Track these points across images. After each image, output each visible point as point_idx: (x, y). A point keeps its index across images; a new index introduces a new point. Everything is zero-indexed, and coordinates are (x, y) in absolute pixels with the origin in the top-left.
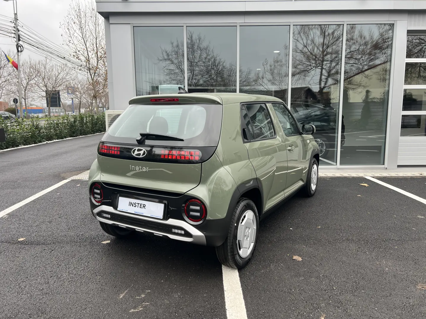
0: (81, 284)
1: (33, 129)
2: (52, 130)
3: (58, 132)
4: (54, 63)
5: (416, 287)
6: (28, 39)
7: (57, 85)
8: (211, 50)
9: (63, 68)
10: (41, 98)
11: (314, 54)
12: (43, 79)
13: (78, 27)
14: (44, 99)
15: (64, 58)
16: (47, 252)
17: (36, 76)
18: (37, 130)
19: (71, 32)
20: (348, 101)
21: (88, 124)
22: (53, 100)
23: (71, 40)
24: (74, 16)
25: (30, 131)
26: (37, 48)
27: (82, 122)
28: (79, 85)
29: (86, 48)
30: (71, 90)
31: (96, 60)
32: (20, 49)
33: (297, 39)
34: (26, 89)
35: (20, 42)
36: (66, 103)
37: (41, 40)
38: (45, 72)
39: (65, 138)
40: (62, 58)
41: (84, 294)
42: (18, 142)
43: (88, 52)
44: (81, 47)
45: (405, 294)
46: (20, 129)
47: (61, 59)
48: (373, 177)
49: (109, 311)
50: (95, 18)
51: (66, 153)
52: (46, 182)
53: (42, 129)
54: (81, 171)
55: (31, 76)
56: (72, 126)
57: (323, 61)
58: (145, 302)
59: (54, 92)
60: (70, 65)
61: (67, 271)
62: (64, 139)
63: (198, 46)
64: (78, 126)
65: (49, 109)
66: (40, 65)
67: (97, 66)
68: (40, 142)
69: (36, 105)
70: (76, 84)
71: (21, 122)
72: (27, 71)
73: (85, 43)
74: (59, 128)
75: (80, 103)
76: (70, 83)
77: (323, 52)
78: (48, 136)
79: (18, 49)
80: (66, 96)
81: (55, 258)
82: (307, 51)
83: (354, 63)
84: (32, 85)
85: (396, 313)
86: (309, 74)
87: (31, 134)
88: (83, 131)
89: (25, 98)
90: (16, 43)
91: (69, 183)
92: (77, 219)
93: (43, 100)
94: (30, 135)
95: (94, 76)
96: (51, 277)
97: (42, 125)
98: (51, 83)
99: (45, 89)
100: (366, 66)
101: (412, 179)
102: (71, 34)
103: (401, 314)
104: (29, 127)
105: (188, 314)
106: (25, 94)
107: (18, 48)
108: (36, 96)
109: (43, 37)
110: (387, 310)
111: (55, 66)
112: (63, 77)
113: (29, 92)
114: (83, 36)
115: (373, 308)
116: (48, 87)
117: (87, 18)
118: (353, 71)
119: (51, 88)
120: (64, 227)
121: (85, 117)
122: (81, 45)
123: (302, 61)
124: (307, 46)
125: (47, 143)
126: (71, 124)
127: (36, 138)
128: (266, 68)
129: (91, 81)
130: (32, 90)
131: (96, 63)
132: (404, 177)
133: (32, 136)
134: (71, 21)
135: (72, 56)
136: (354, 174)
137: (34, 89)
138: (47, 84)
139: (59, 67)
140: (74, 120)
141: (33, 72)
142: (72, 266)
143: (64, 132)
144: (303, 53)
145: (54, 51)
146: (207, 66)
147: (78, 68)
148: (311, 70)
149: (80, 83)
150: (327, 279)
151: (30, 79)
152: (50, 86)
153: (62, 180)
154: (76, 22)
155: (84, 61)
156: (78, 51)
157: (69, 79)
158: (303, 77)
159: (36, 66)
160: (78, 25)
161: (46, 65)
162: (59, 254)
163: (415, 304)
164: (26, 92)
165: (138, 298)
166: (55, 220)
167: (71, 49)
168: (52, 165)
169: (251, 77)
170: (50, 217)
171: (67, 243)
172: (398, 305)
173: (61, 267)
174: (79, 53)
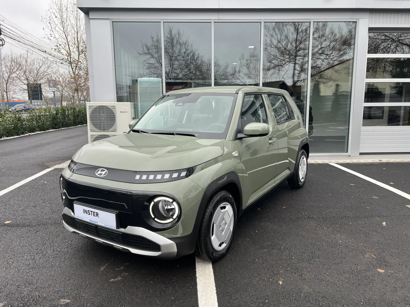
0: (65, 259)
1: (15, 121)
2: (35, 122)
3: (40, 124)
4: (35, 56)
5: (364, 256)
6: (9, 33)
7: (38, 78)
8: (190, 45)
9: (44, 61)
10: (22, 91)
11: (287, 49)
12: (25, 72)
13: (60, 21)
14: (25, 92)
15: (45, 51)
16: (33, 233)
17: (17, 70)
18: (19, 122)
19: (53, 26)
20: (319, 94)
21: (70, 116)
22: (35, 93)
24: (56, 10)
25: (12, 123)
26: (19, 42)
27: (64, 114)
29: (67, 42)
30: (53, 83)
31: (77, 53)
32: (1, 43)
33: (271, 34)
34: (7, 82)
36: (48, 96)
37: (22, 34)
38: (27, 66)
39: (48, 130)
40: (43, 52)
41: (68, 268)
43: (69, 46)
44: (62, 41)
45: (354, 262)
46: (3, 121)
48: (337, 164)
49: (91, 281)
50: (76, 13)
51: (48, 144)
52: (29, 171)
53: (24, 121)
54: (64, 161)
55: (12, 70)
56: (54, 118)
57: (296, 56)
58: (124, 273)
59: (35, 85)
60: (51, 59)
61: (52, 249)
62: (46, 131)
63: (177, 41)
64: (60, 118)
65: (31, 102)
66: (22, 59)
67: (79, 60)
68: (23, 133)
69: (17, 98)
70: (57, 77)
71: (3, 114)
72: (9, 64)
73: (66, 37)
74: (41, 120)
75: (62, 97)
76: (52, 76)
77: (296, 47)
78: (30, 127)
80: (47, 89)
81: (41, 238)
82: (281, 46)
83: (325, 59)
84: (13, 79)
85: (344, 277)
86: (283, 68)
87: (13, 126)
88: (65, 123)
89: (7, 91)
91: (52, 171)
92: (60, 204)
93: (25, 93)
94: (12, 127)
95: (76, 69)
96: (37, 254)
97: (24, 117)
98: (33, 76)
99: (27, 82)
100: (336, 62)
101: (372, 164)
102: (52, 28)
103: (349, 278)
104: (11, 119)
106: (7, 87)
108: (18, 89)
109: (24, 31)
110: (337, 274)
111: (36, 59)
112: (45, 71)
113: (11, 86)
114: (65, 30)
115: (325, 273)
116: (30, 80)
117: (68, 12)
118: (324, 66)
119: (33, 82)
120: (48, 211)
121: (67, 109)
122: (62, 38)
123: (276, 56)
124: (281, 41)
125: (29, 134)
126: (53, 116)
127: (19, 130)
128: (242, 63)
129: (73, 74)
130: (13, 83)
131: (78, 57)
132: (365, 163)
133: (15, 128)
134: (53, 15)
135: (53, 50)
136: (320, 161)
137: (15, 82)
138: (28, 77)
139: (40, 60)
140: (56, 113)
141: (14, 66)
142: (56, 244)
143: (47, 124)
144: (277, 48)
145: (36, 45)
146: (186, 60)
147: (60, 62)
148: (284, 64)
149: (61, 77)
150: (288, 251)
151: (11, 73)
152: (32, 79)
153: (45, 169)
154: (57, 16)
155: (66, 55)
156: (60, 45)
157: (51, 72)
158: (278, 72)
159: (18, 60)
160: (59, 19)
161: (27, 58)
162: (44, 234)
163: (362, 269)
164: (8, 85)
165: (117, 270)
166: (39, 205)
167: (53, 43)
168: (36, 155)
169: (228, 71)
170: (34, 202)
171: (51, 225)
172: (347, 270)
173: (46, 245)
174: (60, 47)
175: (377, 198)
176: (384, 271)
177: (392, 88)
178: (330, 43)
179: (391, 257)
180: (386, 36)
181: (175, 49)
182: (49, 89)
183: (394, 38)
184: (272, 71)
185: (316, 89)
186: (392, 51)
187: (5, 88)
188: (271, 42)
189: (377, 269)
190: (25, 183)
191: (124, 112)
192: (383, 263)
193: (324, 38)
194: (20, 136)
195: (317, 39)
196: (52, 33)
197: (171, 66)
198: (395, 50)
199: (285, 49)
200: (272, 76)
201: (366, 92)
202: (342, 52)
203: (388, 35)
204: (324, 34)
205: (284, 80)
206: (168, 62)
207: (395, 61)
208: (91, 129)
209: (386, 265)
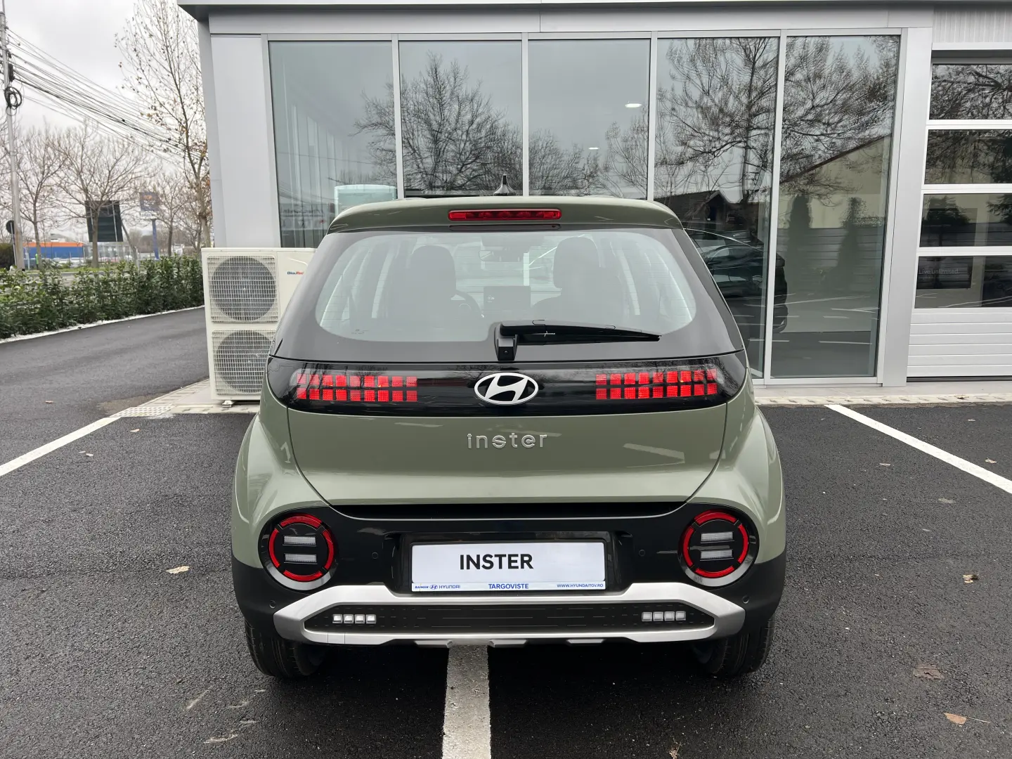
0: (98, 675)
1: (44, 295)
2: (94, 297)
3: (108, 301)
4: (103, 134)
5: (910, 673)
6: (33, 75)
7: (112, 187)
9: (126, 146)
10: (74, 220)
11: (726, 110)
12: (79, 173)
13: (160, 46)
14: (82, 221)
15: (124, 121)
16: (29, 597)
17: (60, 167)
18: (55, 297)
19: (143, 58)
20: (808, 225)
21: (183, 282)
22: (104, 224)
23: (143, 77)
24: (151, 18)
25: (36, 299)
26: (57, 97)
27: (168, 277)
28: (168, 188)
29: (179, 98)
30: (150, 200)
32: (13, 101)
33: (686, 73)
34: (36, 198)
35: (15, 84)
36: (139, 233)
37: (65, 79)
38: (84, 158)
39: (127, 316)
40: (119, 122)
41: (100, 700)
42: (6, 327)
43: (185, 107)
44: (167, 94)
45: (883, 691)
46: (12, 295)
47: (118, 124)
48: (848, 406)
49: (154, 743)
51: (121, 352)
52: (56, 424)
53: (68, 294)
54: (149, 396)
55: (49, 167)
56: (143, 286)
57: (749, 128)
58: (247, 720)
59: (105, 205)
60: (143, 141)
61: (69, 644)
62: (123, 318)
63: (452, 93)
64: (159, 288)
65: (95, 246)
66: (71, 140)
68: (63, 325)
69: (65, 237)
70: (159, 184)
71: (13, 277)
72: (40, 153)
73: (177, 85)
74: (110, 292)
75: (171, 233)
76: (145, 182)
77: (749, 106)
78: (82, 310)
79: (8, 100)
80: (135, 215)
81: (47, 610)
82: (712, 104)
83: (822, 135)
84: (51, 189)
85: (853, 738)
86: (716, 160)
87: (39, 306)
88: (170, 300)
89: (35, 219)
90: (4, 85)
91: (113, 426)
92: (116, 514)
93: (80, 225)
94: (37, 310)
95: (200, 165)
96: (27, 658)
97: (66, 285)
98: (99, 183)
99: (84, 196)
100: (853, 141)
101: (939, 409)
102: (142, 63)
103: (867, 740)
104: (33, 289)
106: (35, 211)
107: (9, 96)
108: (63, 214)
109: (69, 70)
110: (834, 729)
111: (106, 142)
112: (128, 168)
113: (46, 206)
114: (173, 69)
115: (800, 726)
116: (91, 193)
118: (820, 152)
119: (98, 196)
120: (81, 535)
121: (175, 265)
122: (168, 89)
123: (699, 128)
124: (710, 92)
125: (80, 328)
126: (142, 282)
127: (54, 317)
128: (614, 146)
129: (193, 177)
130: (51, 200)
132: (921, 404)
133: (43, 311)
134: (143, 30)
135: (145, 117)
136: (803, 400)
137: (57, 197)
138: (88, 185)
139: (116, 143)
140: (148, 274)
141: (53, 157)
142: (83, 630)
143: (124, 302)
144: (702, 108)
145: (100, 104)
146: (474, 141)
147: (161, 146)
148: (720, 149)
149: (168, 183)
151: (45, 175)
152: (96, 189)
153: (97, 420)
154: (154, 33)
155: (176, 130)
156: (161, 105)
157: (143, 173)
158: (703, 169)
159: (62, 142)
160: (159, 42)
161: (85, 138)
162: (58, 602)
163: (904, 715)
164: (37, 204)
165: (231, 710)
166: (61, 517)
167: (144, 101)
168: (82, 382)
169: (580, 166)
170: (50, 510)
171: (83, 573)
172: (862, 717)
173: (57, 633)
174: (163, 109)
175: (950, 502)
176: (965, 719)
177: (993, 208)
178: (837, 95)
179: (985, 676)
180: (979, 75)
181: (446, 113)
182: (138, 213)
183: (1000, 81)
184: (689, 166)
185: (799, 212)
186: (993, 113)
187: (32, 212)
188: (686, 93)
189: (946, 714)
191: (298, 273)
192: (963, 696)
193: (819, 83)
194: (57, 332)
195: (803, 84)
196: (141, 75)
198: (1002, 113)
199: (721, 110)
200: (689, 180)
201: (925, 218)
202: (866, 118)
203: (984, 74)
204: (822, 70)
205: (716, 188)
207: (1002, 138)
208: (213, 318)
209: (971, 704)
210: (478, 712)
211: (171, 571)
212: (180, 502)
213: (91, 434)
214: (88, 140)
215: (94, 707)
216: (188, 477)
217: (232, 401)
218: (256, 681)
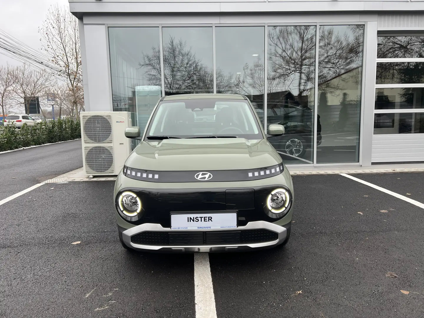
0: (46, 285)
1: (8, 135)
2: (29, 136)
3: (35, 137)
4: (32, 68)
5: (385, 275)
6: (4, 43)
7: (35, 91)
8: (192, 56)
9: (42, 74)
10: (19, 105)
11: (292, 58)
12: (22, 85)
13: (57, 32)
14: (22, 105)
15: (42, 63)
16: (13, 255)
17: (13, 82)
18: (13, 136)
19: (50, 37)
20: (326, 104)
21: (67, 129)
22: (32, 106)
24: (53, 21)
25: (5, 137)
26: (14, 53)
27: (61, 127)
28: (59, 91)
29: (65, 54)
30: (52, 96)
31: (76, 65)
33: (276, 43)
34: (3, 95)
36: (46, 110)
37: (18, 45)
38: (24, 79)
39: (44, 144)
41: (48, 295)
43: (67, 57)
44: (60, 52)
45: (374, 283)
47: (39, 64)
49: (73, 311)
50: (74, 23)
51: (42, 158)
52: (18, 186)
53: (18, 135)
54: (56, 175)
55: (9, 83)
57: (301, 65)
58: (112, 301)
59: (33, 98)
60: (50, 71)
61: (32, 273)
62: (42, 145)
63: (179, 52)
64: (57, 132)
66: (18, 71)
67: (77, 71)
68: (17, 148)
69: (14, 112)
70: (55, 90)
72: (5, 77)
73: (64, 48)
74: (36, 134)
75: (61, 110)
76: (50, 89)
77: (302, 56)
78: (24, 141)
80: (45, 102)
81: (21, 260)
82: (286, 55)
83: (331, 67)
84: (10, 92)
85: (364, 301)
86: (288, 78)
87: (6, 140)
88: (62, 137)
89: (3, 104)
91: (43, 187)
92: (47, 221)
93: (22, 107)
94: (5, 141)
95: (74, 81)
96: (15, 279)
98: (30, 89)
99: (24, 95)
100: (343, 70)
101: (385, 175)
102: (50, 39)
103: (370, 301)
104: (4, 132)
105: (155, 310)
106: (3, 101)
108: (14, 102)
109: (20, 42)
110: (356, 298)
111: (34, 71)
112: (42, 83)
113: (7, 99)
114: (63, 41)
115: (342, 297)
116: (27, 93)
117: (66, 23)
118: (330, 75)
119: (30, 95)
120: (33, 230)
121: (64, 122)
122: (60, 50)
123: (282, 65)
124: (286, 51)
125: (24, 149)
126: (49, 130)
127: (12, 144)
128: (246, 73)
129: (71, 86)
130: (9, 96)
131: (76, 68)
132: (378, 173)
133: (8, 142)
134: (50, 25)
135: (51, 61)
136: (330, 172)
137: (12, 95)
138: (25, 90)
139: (37, 73)
140: (53, 126)
141: (10, 78)
142: (38, 267)
143: (42, 138)
144: (282, 57)
145: (32, 56)
146: (189, 71)
147: (57, 73)
148: (290, 73)
149: (60, 89)
150: (299, 270)
151: (7, 86)
152: (29, 92)
153: (35, 184)
154: (55, 27)
155: (64, 66)
156: (57, 56)
157: (48, 85)
158: (283, 81)
159: (14, 72)
160: (57, 30)
161: (24, 71)
162: (25, 256)
163: (384, 291)
164: (3, 98)
165: (104, 297)
166: (24, 223)
167: (50, 54)
168: (27, 170)
169: (232, 81)
170: (19, 220)
171: (35, 245)
172: (367, 292)
173: (26, 269)
174: (58, 58)
175: (394, 210)
176: (408, 292)
178: (337, 51)
179: (415, 275)
181: (177, 59)
182: (47, 102)
184: (277, 80)
185: (323, 98)
187: (1, 101)
188: (276, 51)
189: (401, 290)
190: (12, 199)
191: (120, 122)
192: (407, 283)
193: (329, 47)
194: (14, 151)
195: (323, 47)
196: (49, 44)
197: (172, 77)
199: (290, 58)
200: (277, 86)
202: (349, 60)
204: (330, 41)
205: (289, 90)
206: (170, 73)
208: (85, 141)
209: (410, 286)
210: (209, 295)
211: (73, 243)
212: (75, 216)
213: (33, 190)
214: (25, 71)
215: (46, 297)
216: (77, 206)
217: (93, 176)
218: (114, 286)
